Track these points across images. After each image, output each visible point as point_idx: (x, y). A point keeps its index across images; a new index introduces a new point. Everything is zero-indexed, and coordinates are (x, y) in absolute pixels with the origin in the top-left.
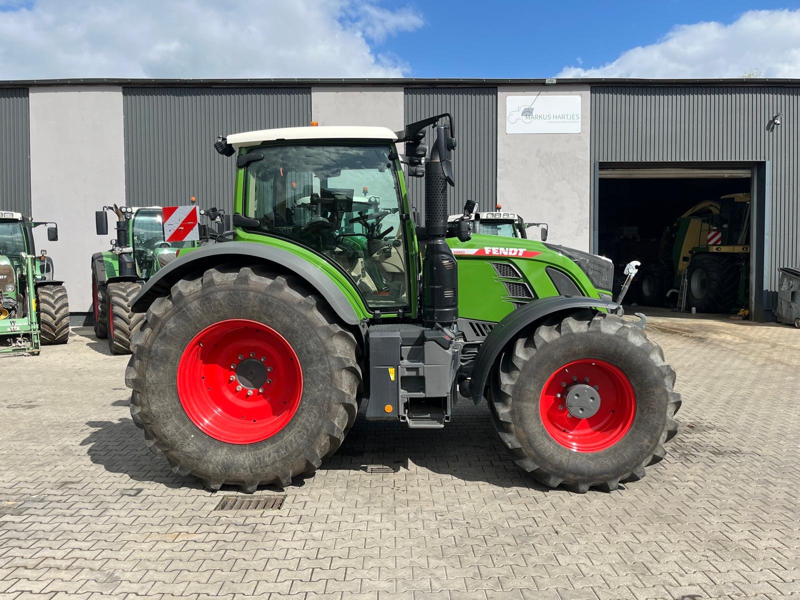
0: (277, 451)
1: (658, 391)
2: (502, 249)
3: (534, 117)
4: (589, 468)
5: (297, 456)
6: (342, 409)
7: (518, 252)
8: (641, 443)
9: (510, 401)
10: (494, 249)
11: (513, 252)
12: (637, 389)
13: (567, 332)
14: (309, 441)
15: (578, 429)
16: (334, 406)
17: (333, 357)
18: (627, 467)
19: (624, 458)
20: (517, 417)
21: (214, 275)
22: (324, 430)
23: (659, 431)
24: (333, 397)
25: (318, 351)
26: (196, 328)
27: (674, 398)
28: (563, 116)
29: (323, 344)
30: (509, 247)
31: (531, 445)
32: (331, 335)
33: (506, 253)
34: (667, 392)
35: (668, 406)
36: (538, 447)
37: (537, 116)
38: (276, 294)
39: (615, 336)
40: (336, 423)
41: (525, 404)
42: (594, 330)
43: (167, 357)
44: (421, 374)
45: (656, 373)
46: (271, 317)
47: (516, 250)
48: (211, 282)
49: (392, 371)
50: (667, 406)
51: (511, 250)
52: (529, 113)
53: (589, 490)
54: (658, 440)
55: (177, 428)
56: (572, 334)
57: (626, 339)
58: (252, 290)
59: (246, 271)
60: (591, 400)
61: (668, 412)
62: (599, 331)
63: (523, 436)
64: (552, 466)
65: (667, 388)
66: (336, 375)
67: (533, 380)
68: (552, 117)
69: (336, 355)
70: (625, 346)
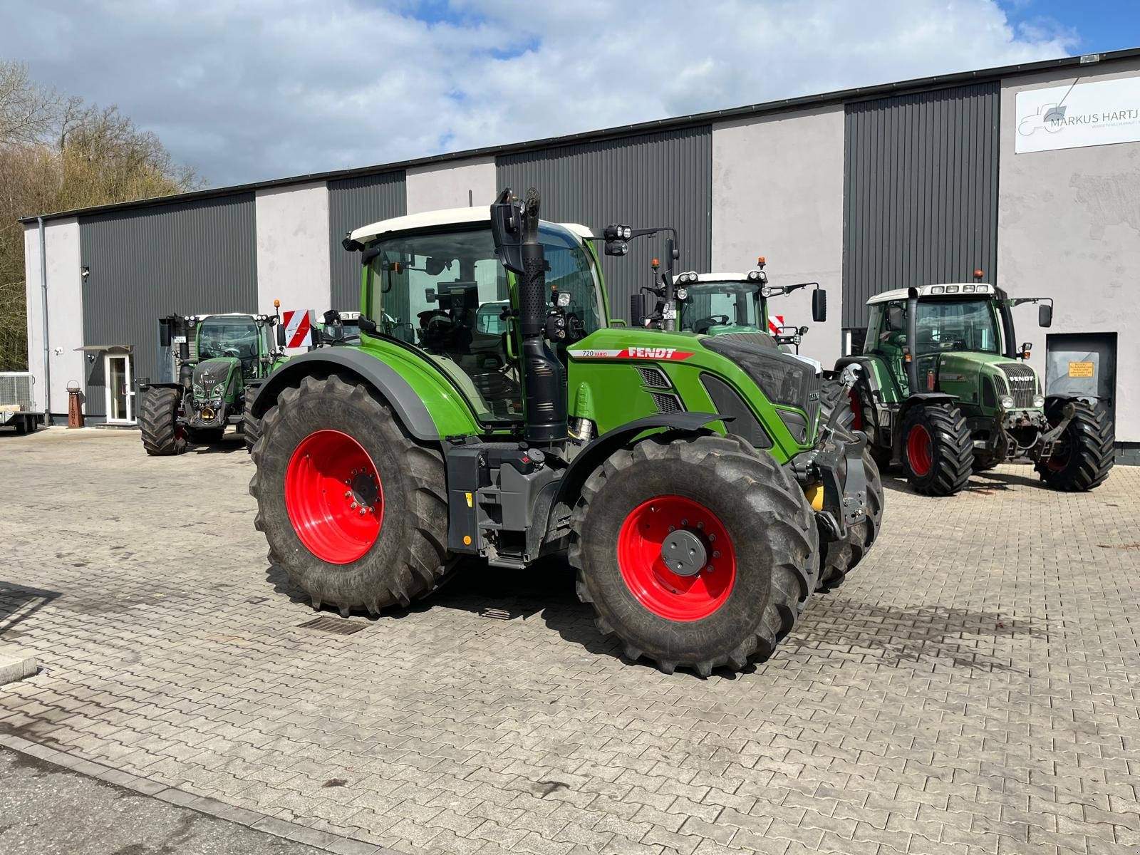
0: (361, 575)
1: (759, 547)
2: (648, 350)
3: (1067, 122)
4: (672, 640)
5: (378, 583)
6: (418, 535)
7: (667, 353)
8: (738, 617)
9: (580, 541)
10: (639, 349)
11: (661, 353)
12: (735, 541)
13: (640, 458)
14: (387, 566)
15: (692, 592)
16: (409, 531)
17: (406, 475)
18: (720, 647)
19: (717, 634)
20: (588, 563)
21: (310, 382)
22: (400, 557)
23: (761, 603)
24: (407, 521)
25: (392, 468)
26: (297, 438)
27: (781, 559)
28: (1122, 114)
29: (396, 460)
30: (656, 347)
31: (604, 602)
32: (404, 451)
33: (652, 355)
34: (771, 549)
35: (774, 569)
36: (612, 605)
37: (1071, 119)
38: (357, 404)
39: (699, 466)
40: (412, 551)
41: (596, 548)
42: (673, 457)
43: (276, 467)
44: (498, 502)
45: (753, 522)
46: (352, 428)
47: (664, 350)
48: (306, 390)
49: (469, 495)
50: (770, 570)
51: (658, 350)
52: (1059, 116)
53: (675, 671)
54: (760, 615)
55: (285, 540)
56: (647, 461)
57: (713, 472)
58: (336, 400)
59: (333, 378)
60: (692, 553)
61: (773, 578)
62: (677, 459)
63: (594, 588)
64: (628, 631)
65: (772, 544)
66: (409, 496)
67: (603, 517)
68: (1100, 117)
69: (410, 474)
70: (711, 481)
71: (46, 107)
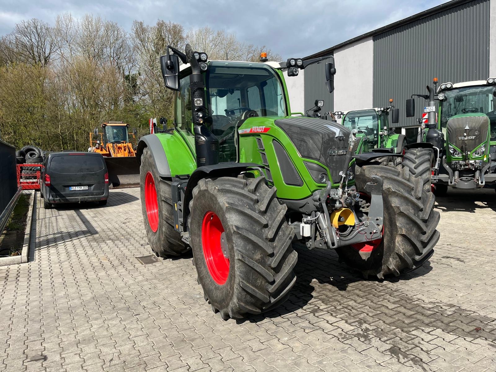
1: (230, 246)
2: (257, 128)
5: (158, 243)
6: (165, 222)
7: (262, 129)
10: (255, 128)
14: (159, 236)
18: (224, 303)
32: (159, 182)
33: (258, 131)
34: (234, 249)
35: (235, 261)
40: (164, 229)
47: (262, 127)
49: (176, 205)
51: (260, 127)
54: (233, 289)
61: (236, 267)
67: (194, 221)
69: (160, 193)
71: (241, 50)
